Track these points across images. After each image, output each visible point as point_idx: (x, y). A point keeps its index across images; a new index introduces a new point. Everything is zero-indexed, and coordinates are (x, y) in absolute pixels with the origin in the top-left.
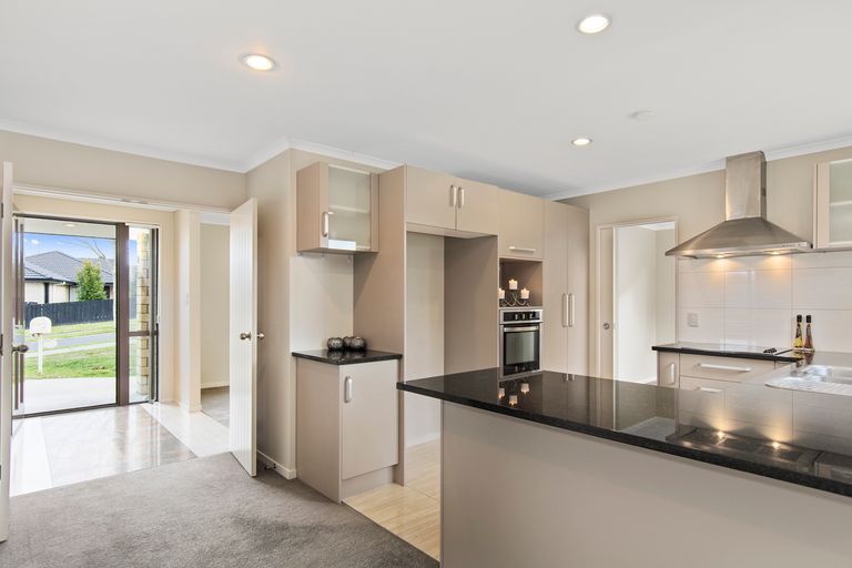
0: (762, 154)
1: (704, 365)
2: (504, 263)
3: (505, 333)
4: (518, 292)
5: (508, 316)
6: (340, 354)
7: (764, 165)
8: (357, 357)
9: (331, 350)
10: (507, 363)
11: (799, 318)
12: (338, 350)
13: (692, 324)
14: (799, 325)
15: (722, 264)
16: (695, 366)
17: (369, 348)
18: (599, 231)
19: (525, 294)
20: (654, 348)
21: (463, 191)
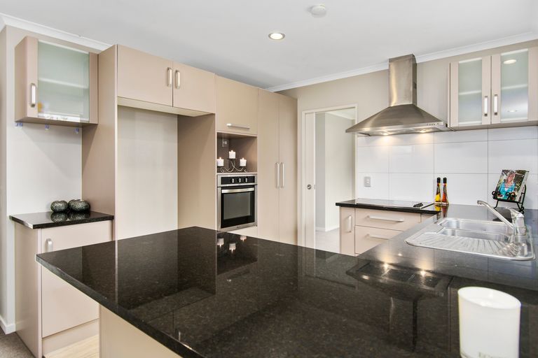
0: (413, 58)
1: (372, 217)
2: (220, 137)
3: (222, 194)
4: (237, 161)
5: (224, 180)
6: (63, 216)
7: (415, 66)
8: (79, 218)
9: (55, 212)
10: (225, 218)
11: (439, 180)
12: (61, 212)
13: (367, 185)
14: (438, 185)
15: (387, 140)
16: (366, 218)
17: (92, 210)
18: (303, 114)
19: (243, 162)
20: (337, 204)
21: (179, 73)
